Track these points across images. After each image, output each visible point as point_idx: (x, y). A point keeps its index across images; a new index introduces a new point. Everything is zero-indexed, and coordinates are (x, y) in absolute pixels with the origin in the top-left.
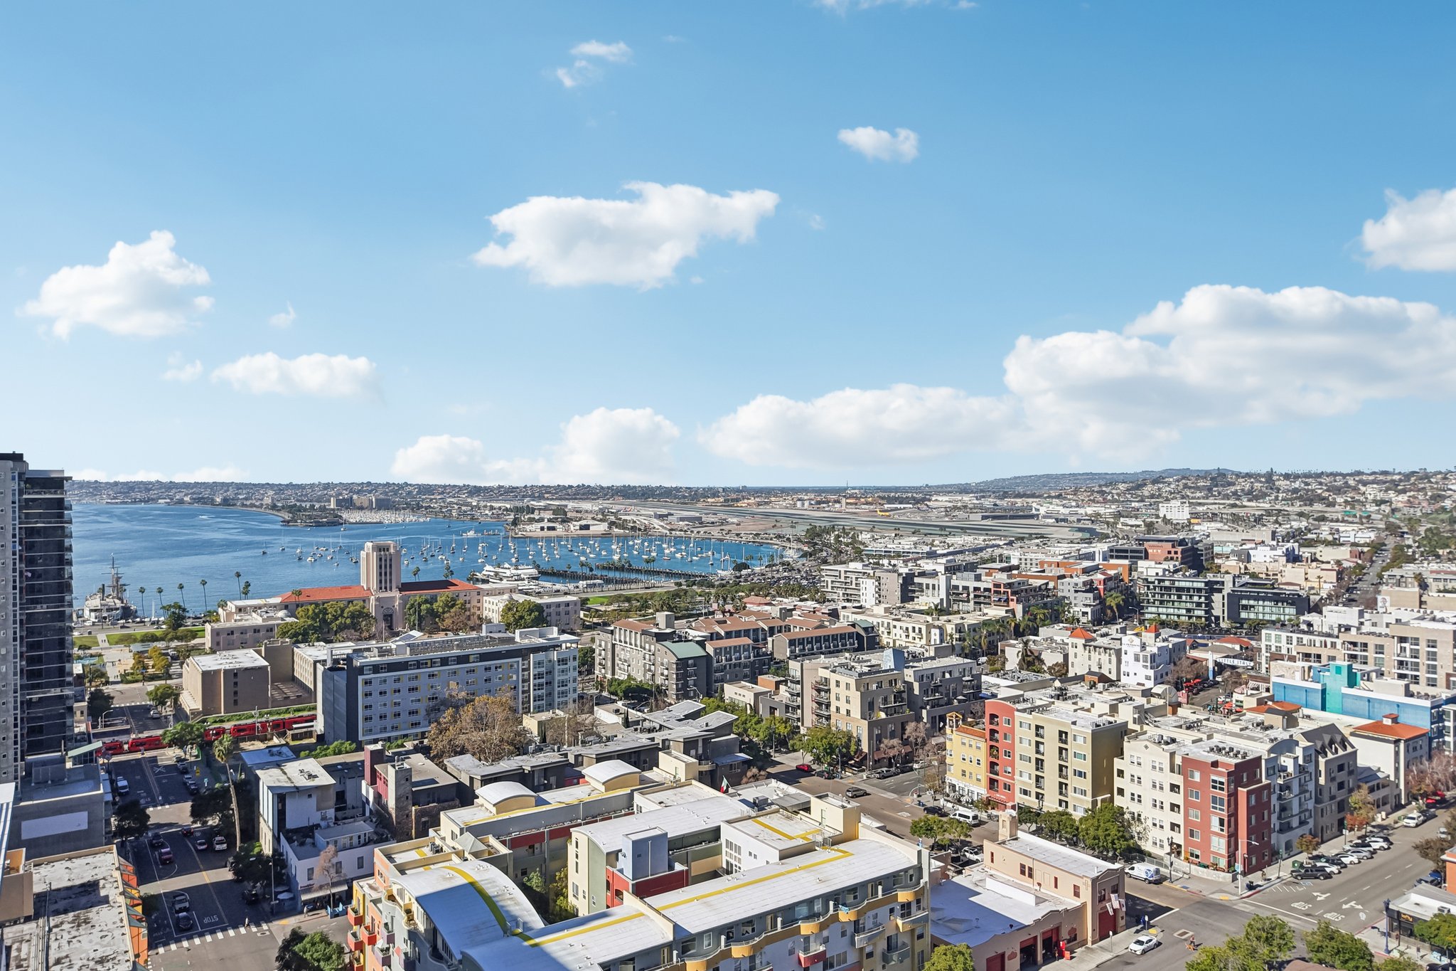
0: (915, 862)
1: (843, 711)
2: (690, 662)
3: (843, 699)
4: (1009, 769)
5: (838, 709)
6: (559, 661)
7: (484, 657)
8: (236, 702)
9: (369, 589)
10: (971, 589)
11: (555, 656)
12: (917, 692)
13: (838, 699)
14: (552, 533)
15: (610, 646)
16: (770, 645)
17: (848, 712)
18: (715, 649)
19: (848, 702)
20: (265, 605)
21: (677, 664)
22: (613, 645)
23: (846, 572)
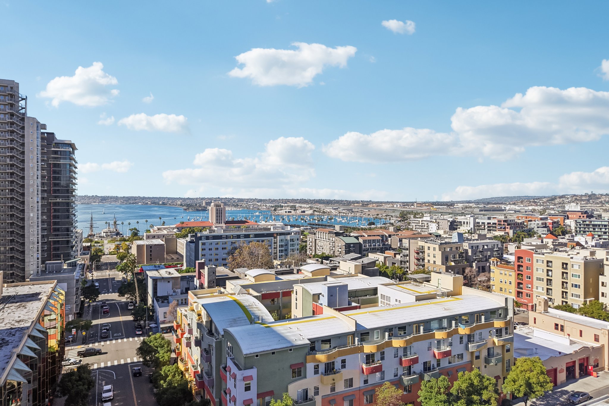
0: (504, 305)
1: (432, 262)
2: (352, 245)
3: (432, 256)
4: (530, 286)
5: (429, 261)
6: (290, 240)
7: (256, 236)
8: (151, 259)
9: (212, 223)
10: (486, 224)
11: (288, 237)
12: (470, 254)
13: (429, 256)
14: (290, 214)
15: (314, 240)
16: (389, 242)
17: (434, 262)
18: (364, 241)
19: (434, 257)
20: (169, 228)
21: (345, 246)
22: (315, 240)
23: (422, 221)
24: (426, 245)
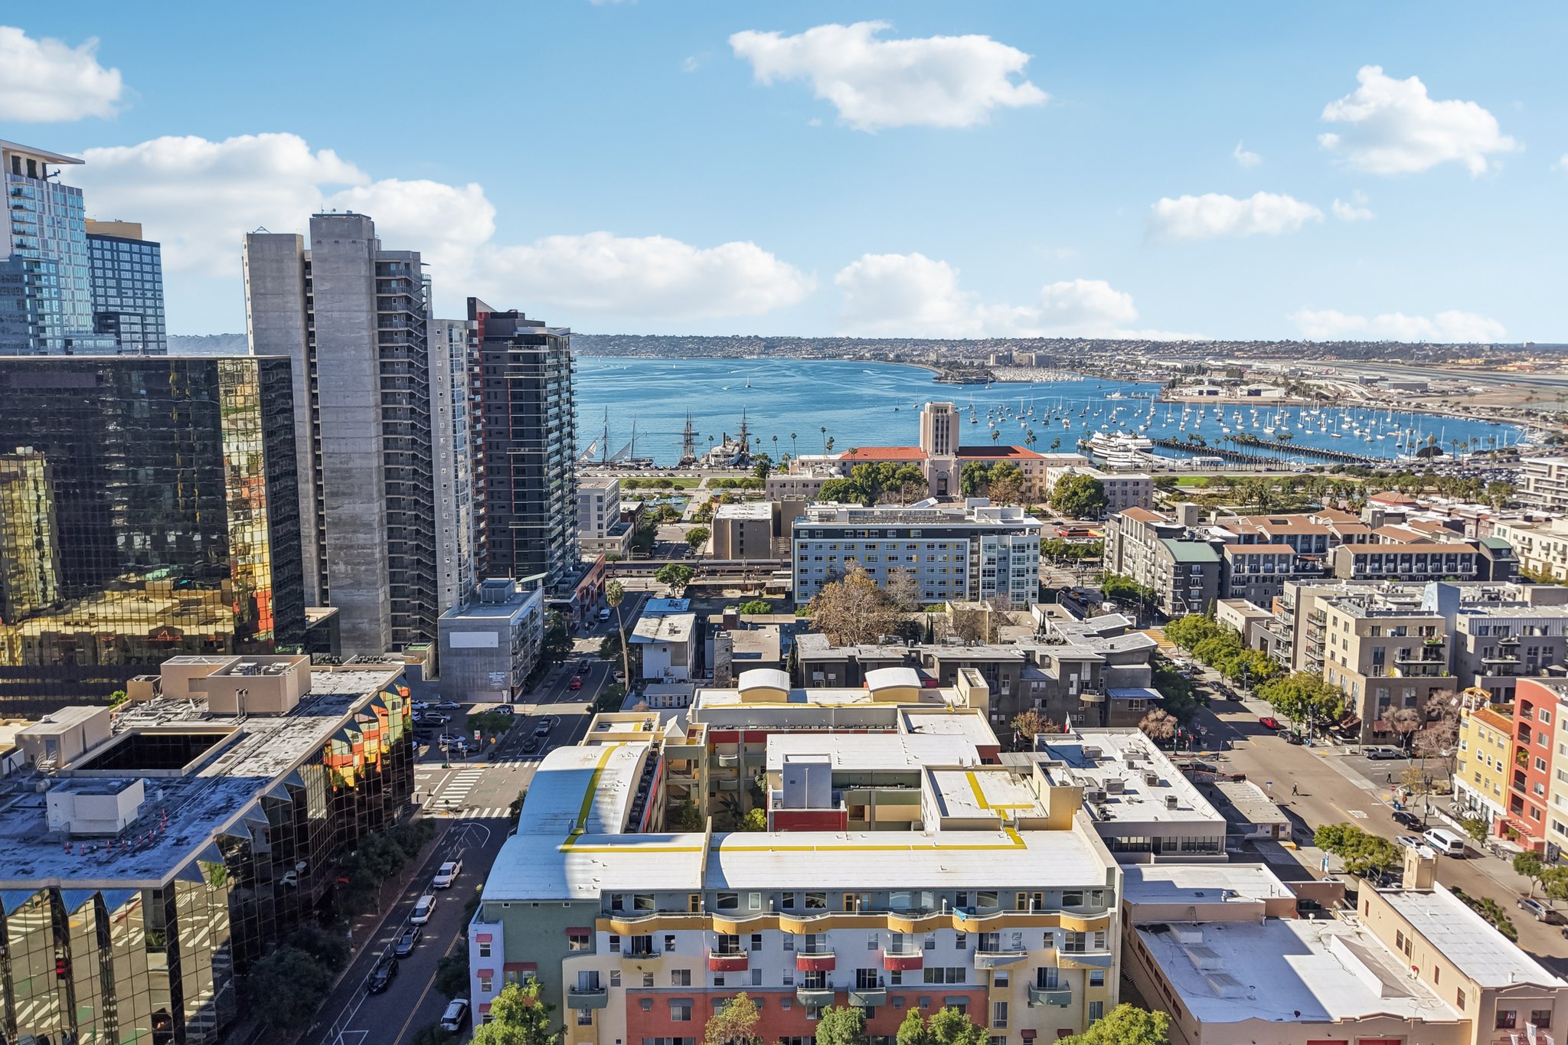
1: (1338, 660)
2: (1194, 567)
3: (1340, 643)
4: (1542, 788)
5: (1333, 654)
6: (1014, 547)
7: (926, 533)
9: (925, 451)
11: (1009, 540)
12: (1470, 649)
13: (1334, 641)
14: (1212, 398)
17: (1344, 660)
18: (1235, 556)
19: (1345, 647)
20: (825, 461)
21: (1176, 568)
22: (1121, 537)
23: (1560, 468)
24: (1332, 612)
